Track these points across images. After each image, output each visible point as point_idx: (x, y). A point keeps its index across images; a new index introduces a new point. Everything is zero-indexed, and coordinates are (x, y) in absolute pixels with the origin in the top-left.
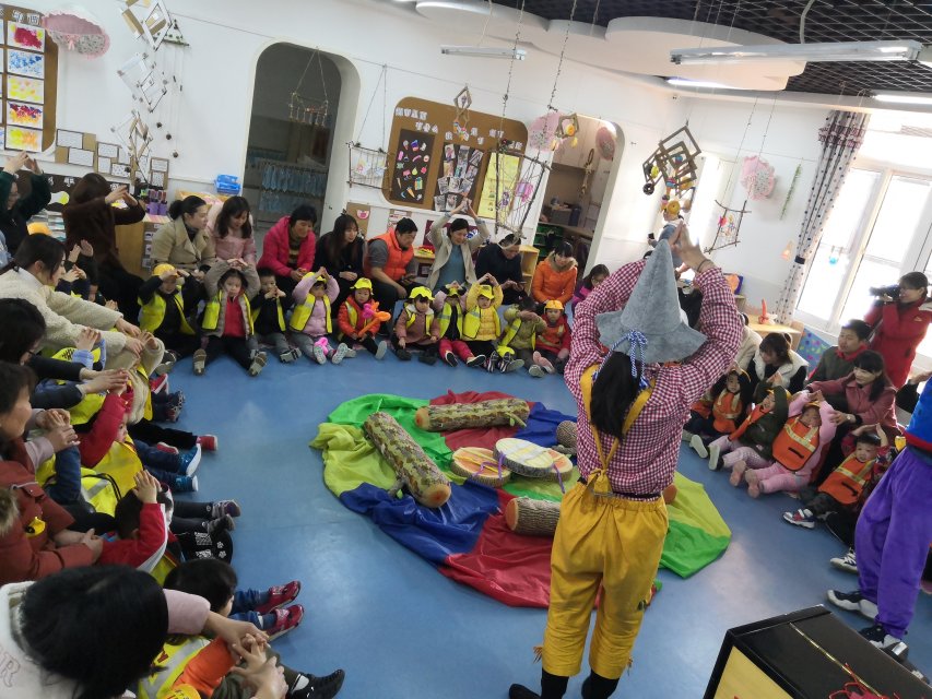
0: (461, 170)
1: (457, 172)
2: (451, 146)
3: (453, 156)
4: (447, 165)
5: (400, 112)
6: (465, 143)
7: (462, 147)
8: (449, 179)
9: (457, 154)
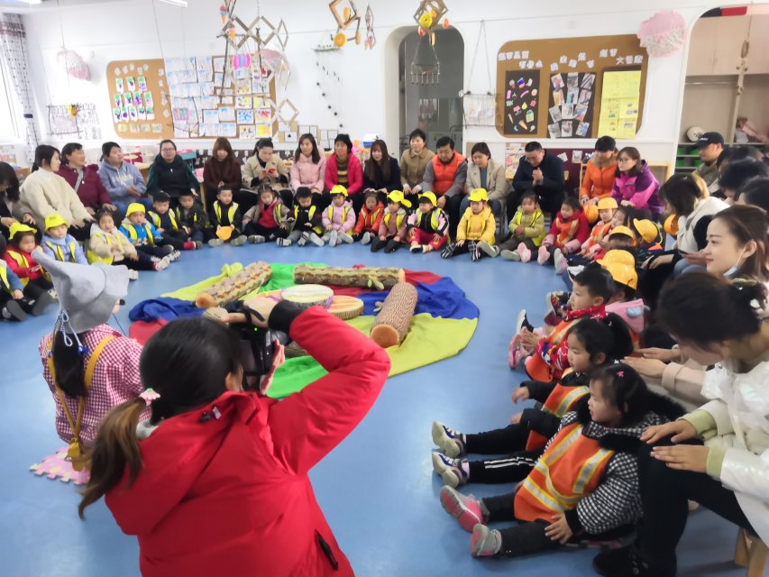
0: (573, 96)
1: (569, 98)
2: (559, 76)
3: (562, 85)
4: (557, 95)
5: (502, 57)
6: (573, 70)
7: (570, 75)
8: (560, 107)
9: (565, 81)
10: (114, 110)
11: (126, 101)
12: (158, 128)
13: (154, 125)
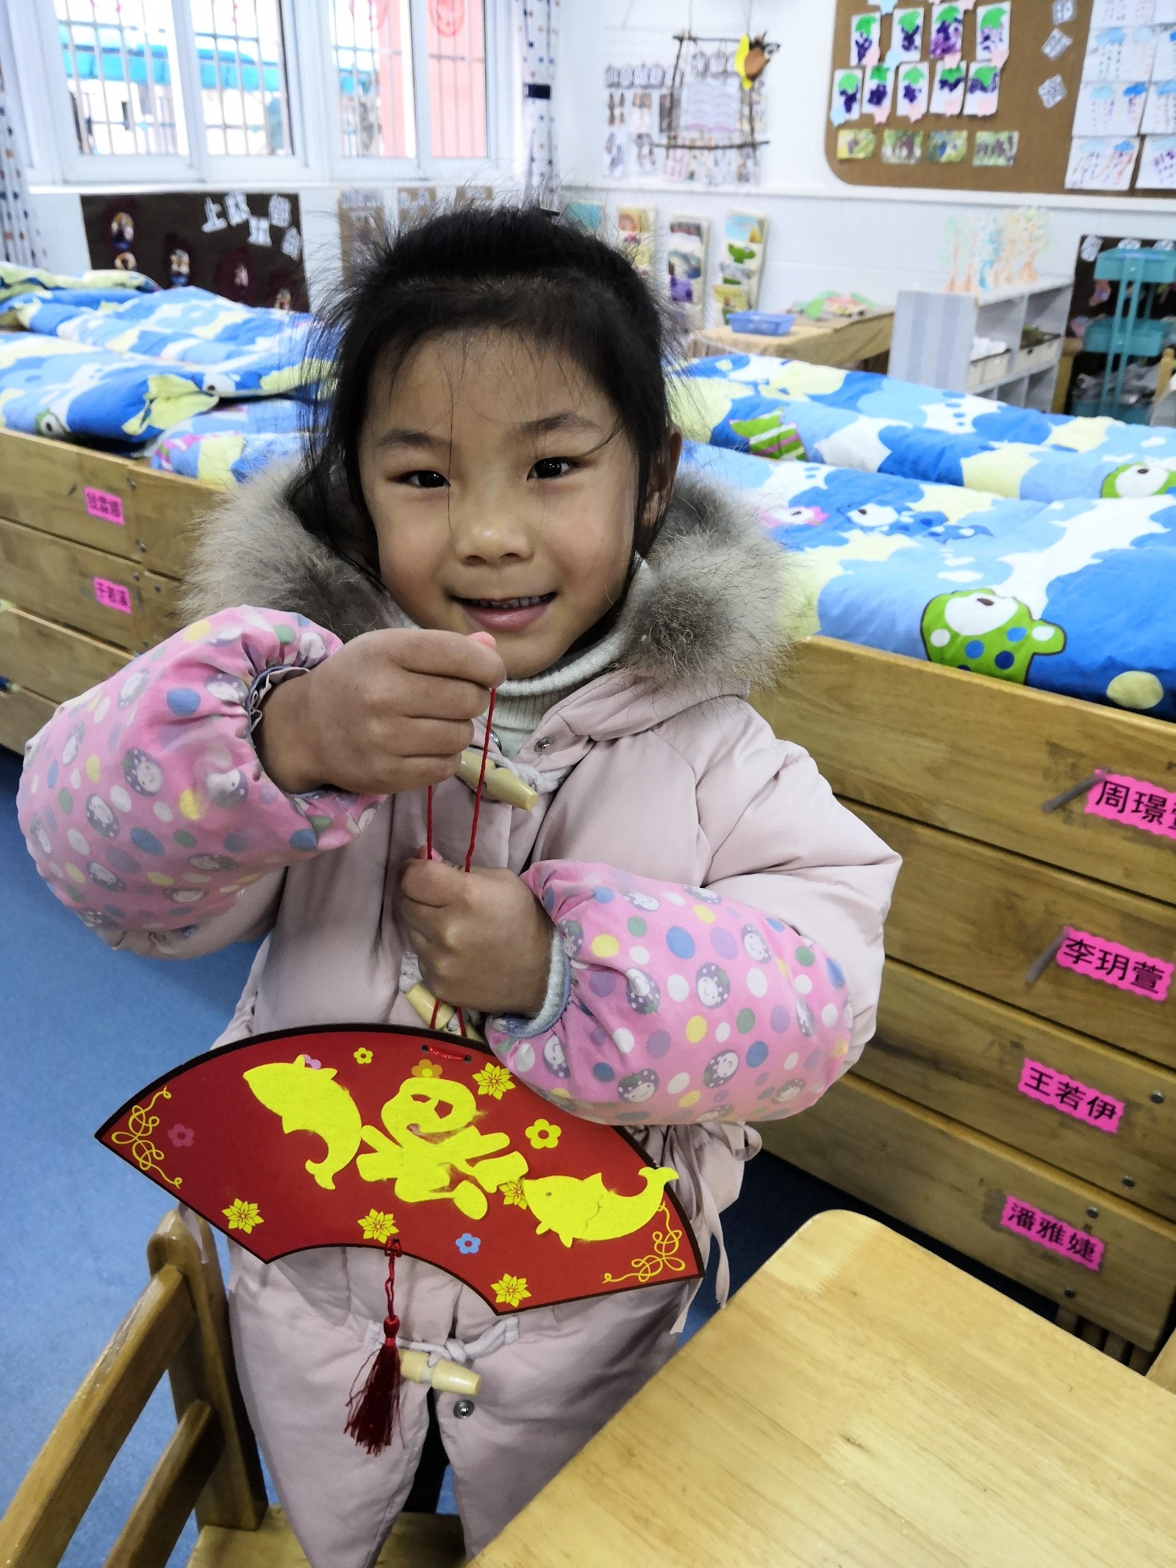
10: (840, 74)
11: (897, 38)
12: (998, 148)
13: (984, 137)
